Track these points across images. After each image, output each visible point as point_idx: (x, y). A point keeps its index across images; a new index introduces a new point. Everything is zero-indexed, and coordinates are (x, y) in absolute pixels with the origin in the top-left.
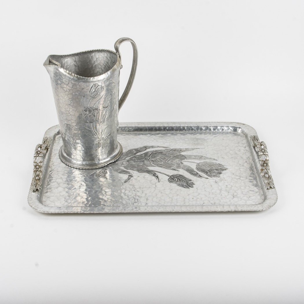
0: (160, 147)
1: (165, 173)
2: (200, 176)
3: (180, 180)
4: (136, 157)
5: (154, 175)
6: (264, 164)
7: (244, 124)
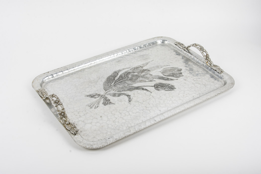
0: (125, 69)
1: (148, 85)
2: (171, 79)
3: (163, 87)
4: (117, 82)
5: (143, 89)
6: (207, 58)
7: (162, 37)
